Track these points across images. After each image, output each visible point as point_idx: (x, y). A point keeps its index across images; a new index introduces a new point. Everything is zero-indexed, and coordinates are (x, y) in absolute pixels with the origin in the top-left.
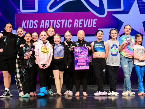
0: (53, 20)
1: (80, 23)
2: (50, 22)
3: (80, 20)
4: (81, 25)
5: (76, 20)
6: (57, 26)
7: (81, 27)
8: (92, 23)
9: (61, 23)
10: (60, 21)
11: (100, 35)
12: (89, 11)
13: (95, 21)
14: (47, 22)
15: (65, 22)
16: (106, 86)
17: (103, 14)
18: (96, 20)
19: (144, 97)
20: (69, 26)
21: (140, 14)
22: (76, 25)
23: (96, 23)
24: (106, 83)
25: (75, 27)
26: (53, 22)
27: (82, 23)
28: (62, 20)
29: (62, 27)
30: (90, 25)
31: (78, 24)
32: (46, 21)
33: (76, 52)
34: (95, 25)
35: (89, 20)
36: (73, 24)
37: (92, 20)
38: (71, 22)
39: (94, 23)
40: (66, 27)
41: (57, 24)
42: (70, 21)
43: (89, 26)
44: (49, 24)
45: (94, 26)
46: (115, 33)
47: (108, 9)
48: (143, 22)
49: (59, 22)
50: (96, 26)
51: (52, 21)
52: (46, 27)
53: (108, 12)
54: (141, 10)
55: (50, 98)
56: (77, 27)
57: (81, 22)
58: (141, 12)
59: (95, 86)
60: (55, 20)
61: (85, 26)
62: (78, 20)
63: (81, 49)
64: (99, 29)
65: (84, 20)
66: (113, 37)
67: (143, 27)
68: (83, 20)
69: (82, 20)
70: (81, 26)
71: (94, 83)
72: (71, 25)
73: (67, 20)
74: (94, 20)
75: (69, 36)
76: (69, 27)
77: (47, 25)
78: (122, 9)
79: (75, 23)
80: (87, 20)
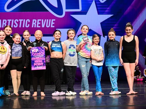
0: (11, 20)
1: (38, 23)
2: (8, 22)
3: (38, 20)
4: (39, 25)
5: (34, 20)
6: (14, 26)
7: (40, 27)
8: (50, 23)
9: (18, 23)
10: (18, 21)
11: (58, 35)
12: (48, 11)
13: (54, 22)
14: (5, 22)
15: (22, 22)
16: (64, 85)
17: (61, 14)
18: (54, 20)
19: (101, 96)
20: (27, 25)
22: (34, 25)
23: (54, 23)
24: (64, 83)
26: (11, 22)
27: (40, 23)
28: (20, 20)
29: (20, 27)
30: (48, 25)
31: (36, 24)
32: (4, 20)
33: (33, 52)
34: (53, 25)
35: (48, 20)
36: (30, 23)
37: (50, 20)
38: (29, 21)
39: (52, 23)
40: (23, 26)
41: (14, 24)
42: (28, 21)
43: (47, 26)
44: (6, 24)
45: (52, 26)
46: (73, 34)
47: (66, 9)
48: (102, 23)
49: (16, 21)
50: (54, 27)
51: (9, 20)
52: (3, 27)
53: (66, 12)
54: (99, 11)
55: (7, 98)
56: (35, 27)
57: (40, 22)
58: (99, 13)
59: (53, 86)
60: (13, 20)
61: (43, 26)
62: (35, 20)
63: (38, 49)
64: (57, 29)
65: (43, 20)
66: (70, 37)
67: (101, 28)
69: (40, 20)
71: (53, 83)
72: (29, 25)
73: (24, 20)
74: (53, 20)
75: (27, 35)
76: (26, 27)
77: (4, 25)
78: (80, 10)
79: (33, 23)
80: (45, 20)
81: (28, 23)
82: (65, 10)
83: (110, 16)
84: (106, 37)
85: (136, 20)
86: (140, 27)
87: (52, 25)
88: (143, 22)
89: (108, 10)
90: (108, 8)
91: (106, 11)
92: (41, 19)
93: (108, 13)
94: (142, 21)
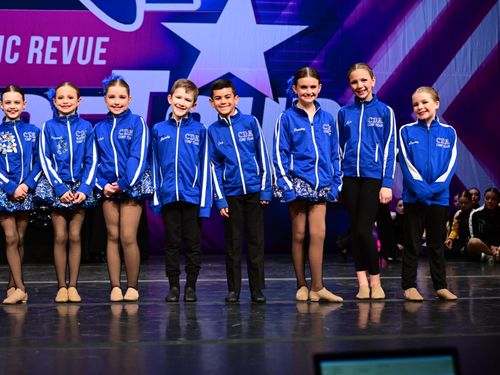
1: (50, 50)
3: (51, 39)
4: (53, 56)
5: (34, 39)
7: (54, 62)
8: (91, 51)
13: (104, 45)
17: (130, 20)
18: (107, 39)
20: (12, 57)
21: (258, 23)
22: (35, 55)
23: (104, 51)
25: (30, 61)
27: (55, 50)
30: (84, 58)
31: (44, 51)
34: (102, 57)
35: (82, 39)
36: (23, 50)
37: (91, 39)
38: (18, 43)
39: (100, 50)
42: (14, 42)
43: (80, 61)
45: (97, 62)
47: (147, 2)
48: (268, 55)
50: (103, 62)
53: (147, 14)
54: (261, 12)
56: (39, 61)
57: (55, 44)
58: (260, 20)
61: (67, 60)
62: (41, 40)
65: (65, 39)
67: (266, 70)
68: (61, 39)
69: (57, 39)
70: (52, 58)
72: (17, 55)
73: (2, 38)
74: (100, 40)
76: (9, 60)
78: (195, 5)
79: (32, 50)
80: (75, 39)
81: (15, 48)
82: (142, 7)
83: (297, 29)
84: (283, 101)
85: (384, 45)
86: (397, 70)
87: (97, 56)
88: (407, 52)
89: (292, 8)
90: (291, 3)
91: (283, 13)
92: (61, 36)
93: (291, 21)
94: (404, 51)
